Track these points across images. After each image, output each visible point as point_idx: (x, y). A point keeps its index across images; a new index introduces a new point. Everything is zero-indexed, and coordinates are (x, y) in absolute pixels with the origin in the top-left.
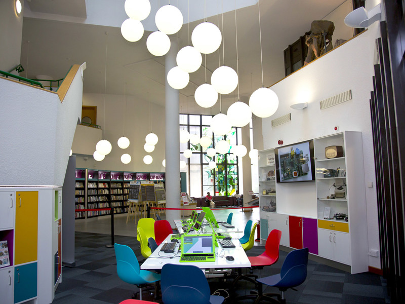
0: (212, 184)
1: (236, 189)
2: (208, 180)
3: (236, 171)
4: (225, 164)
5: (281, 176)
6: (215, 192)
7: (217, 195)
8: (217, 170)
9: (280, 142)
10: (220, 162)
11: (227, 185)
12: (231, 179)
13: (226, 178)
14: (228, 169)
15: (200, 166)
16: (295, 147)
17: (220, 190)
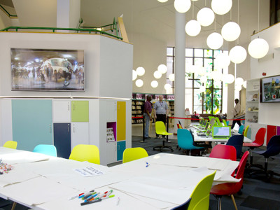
0: (201, 104)
1: (220, 109)
2: (198, 101)
3: (220, 95)
4: (212, 89)
5: (264, 98)
6: (203, 111)
7: (205, 113)
8: (205, 93)
9: (264, 74)
10: (208, 87)
11: (212, 105)
12: (216, 101)
13: (212, 100)
14: (214, 93)
15: (192, 90)
16: (275, 78)
17: (207, 109)
